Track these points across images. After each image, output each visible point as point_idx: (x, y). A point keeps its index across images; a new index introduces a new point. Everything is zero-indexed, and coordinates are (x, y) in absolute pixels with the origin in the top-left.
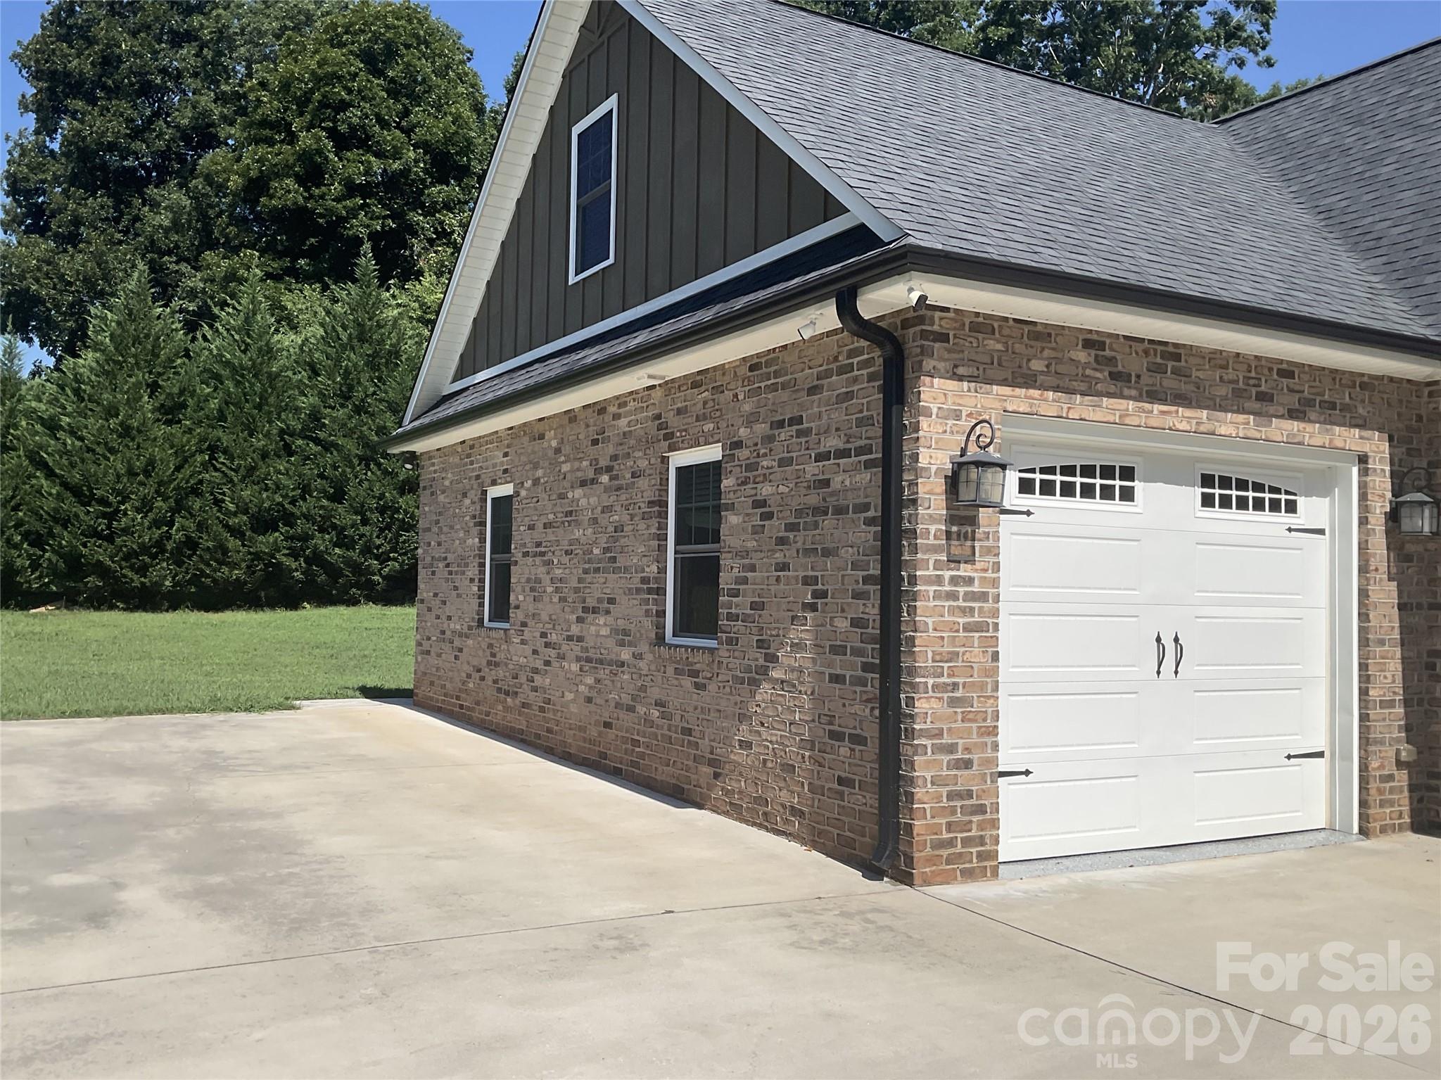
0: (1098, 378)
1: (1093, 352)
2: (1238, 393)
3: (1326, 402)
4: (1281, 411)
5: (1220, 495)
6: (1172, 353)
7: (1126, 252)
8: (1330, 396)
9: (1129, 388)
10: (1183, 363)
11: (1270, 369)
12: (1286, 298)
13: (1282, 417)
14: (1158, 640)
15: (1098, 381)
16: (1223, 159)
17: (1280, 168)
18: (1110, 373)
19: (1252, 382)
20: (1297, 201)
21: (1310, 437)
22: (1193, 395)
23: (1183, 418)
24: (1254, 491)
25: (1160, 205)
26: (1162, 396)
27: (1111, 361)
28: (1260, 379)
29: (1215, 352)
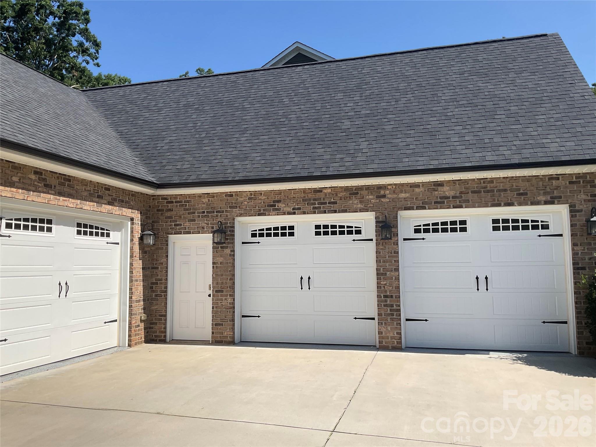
0: (39, 186)
1: (38, 176)
2: (91, 195)
3: (120, 200)
4: (105, 202)
5: (83, 231)
6: (68, 179)
7: (51, 140)
8: (122, 198)
9: (51, 190)
10: (71, 183)
11: (102, 187)
12: (108, 163)
13: (105, 204)
14: (60, 284)
15: (39, 187)
16: (84, 106)
17: (104, 113)
18: (44, 184)
19: (96, 191)
20: (110, 126)
21: (115, 211)
22: (75, 194)
23: (71, 203)
24: (95, 229)
25: (62, 122)
26: (63, 194)
27: (45, 180)
28: (98, 190)
29: (83, 180)
